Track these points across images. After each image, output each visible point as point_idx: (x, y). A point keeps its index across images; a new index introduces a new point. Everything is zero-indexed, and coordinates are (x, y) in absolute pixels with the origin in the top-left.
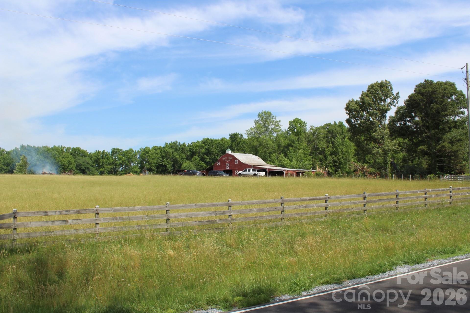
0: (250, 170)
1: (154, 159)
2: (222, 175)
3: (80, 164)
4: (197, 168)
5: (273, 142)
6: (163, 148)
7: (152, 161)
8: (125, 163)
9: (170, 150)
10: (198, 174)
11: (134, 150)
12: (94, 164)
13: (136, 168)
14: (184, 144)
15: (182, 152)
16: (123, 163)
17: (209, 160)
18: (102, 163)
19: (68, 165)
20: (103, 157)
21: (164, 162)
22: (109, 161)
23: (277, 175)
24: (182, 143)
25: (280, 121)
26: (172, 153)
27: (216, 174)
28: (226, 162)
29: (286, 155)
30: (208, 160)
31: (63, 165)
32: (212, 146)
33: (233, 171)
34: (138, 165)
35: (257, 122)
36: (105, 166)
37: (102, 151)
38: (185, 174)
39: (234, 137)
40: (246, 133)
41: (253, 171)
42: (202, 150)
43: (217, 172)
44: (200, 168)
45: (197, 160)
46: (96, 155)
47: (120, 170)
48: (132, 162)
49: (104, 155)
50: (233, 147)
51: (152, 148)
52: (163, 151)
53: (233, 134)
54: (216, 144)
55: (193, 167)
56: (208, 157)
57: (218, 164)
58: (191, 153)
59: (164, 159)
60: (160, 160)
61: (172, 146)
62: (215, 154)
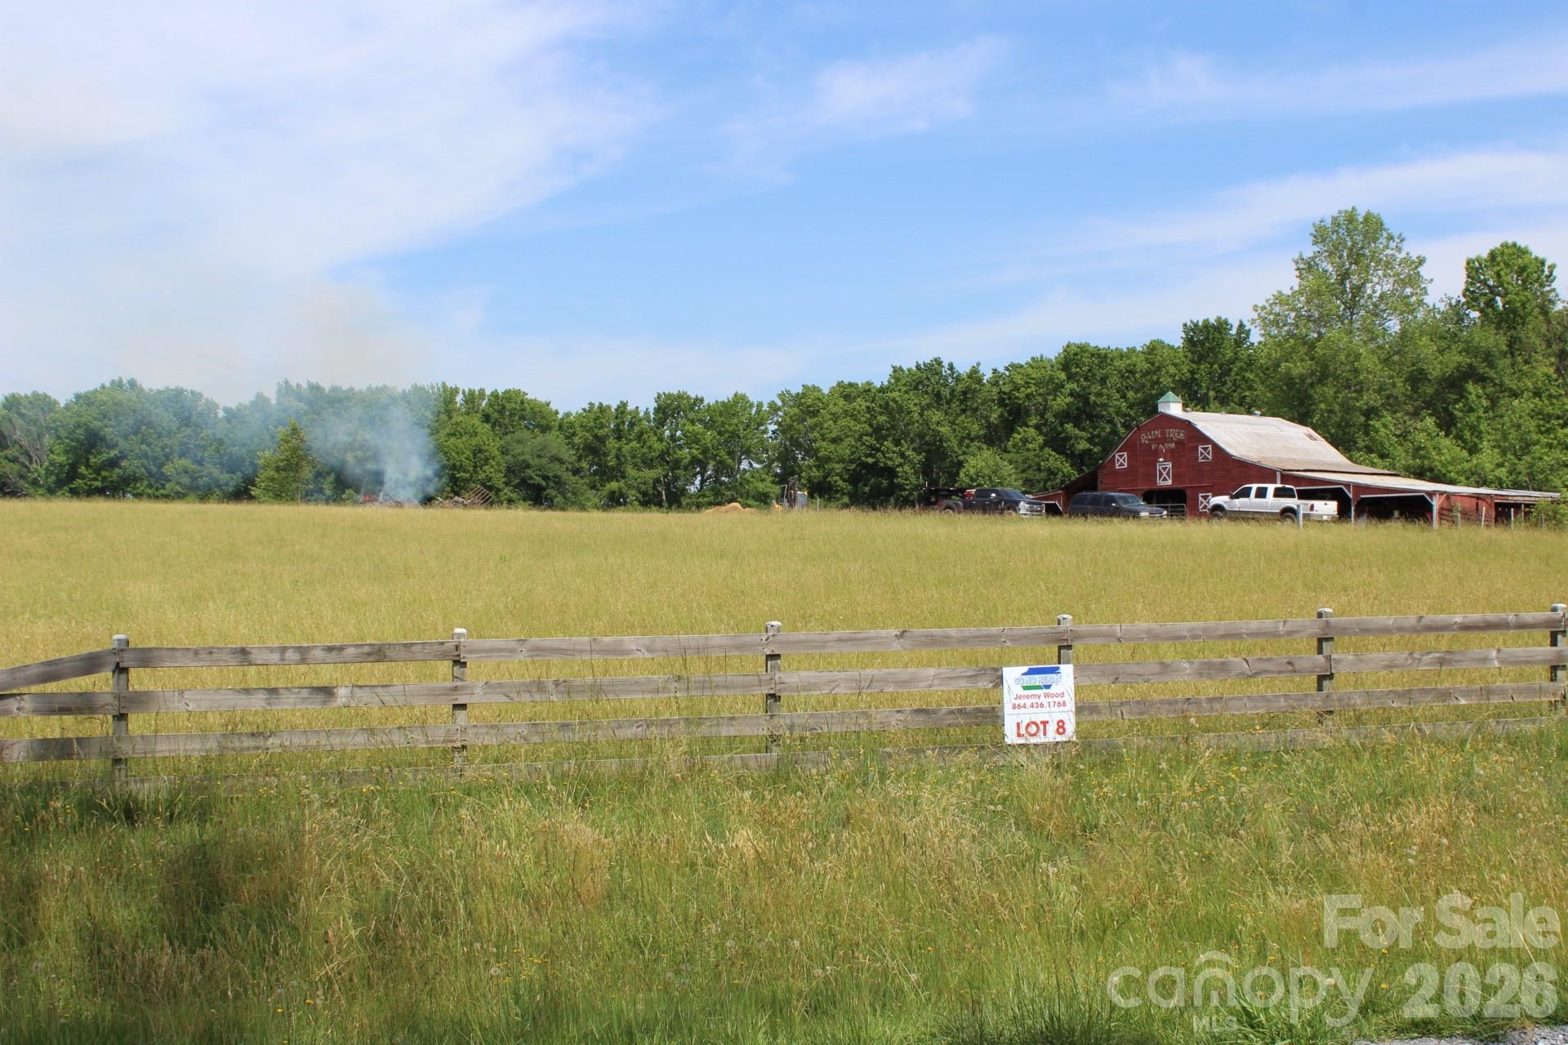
0: (1266, 489)
1: (842, 440)
2: (1135, 515)
3: (524, 461)
4: (1028, 482)
5: (1386, 361)
6: (882, 390)
7: (832, 447)
8: (714, 457)
9: (913, 402)
10: (1023, 506)
11: (754, 399)
12: (585, 465)
13: (763, 480)
14: (974, 374)
15: (964, 411)
16: (706, 458)
17: (1088, 446)
18: (617, 457)
19: (475, 467)
20: (619, 434)
21: (883, 453)
22: (645, 450)
23: (1396, 514)
24: (963, 369)
25: (1421, 261)
26: (921, 415)
27: (1107, 509)
28: (1156, 454)
29: (1447, 424)
30: (1083, 445)
31: (454, 467)
32: (1103, 381)
33: (1188, 493)
34: (769, 467)
35: (1307, 267)
36: (630, 471)
37: (614, 407)
38: (969, 507)
39: (1207, 338)
40: (1258, 317)
41: (1278, 493)
42: (1054, 400)
43: (1114, 500)
44: (1046, 481)
45: (1030, 446)
46: (592, 424)
47: (692, 489)
48: (747, 452)
49: (623, 423)
50: (1200, 386)
51: (832, 391)
52: (881, 406)
53: (1200, 324)
54: (1120, 372)
55: (1010, 475)
56: (1080, 430)
57: (1121, 460)
58: (1006, 415)
59: (885, 438)
60: (864, 444)
61: (921, 382)
62: (1114, 415)
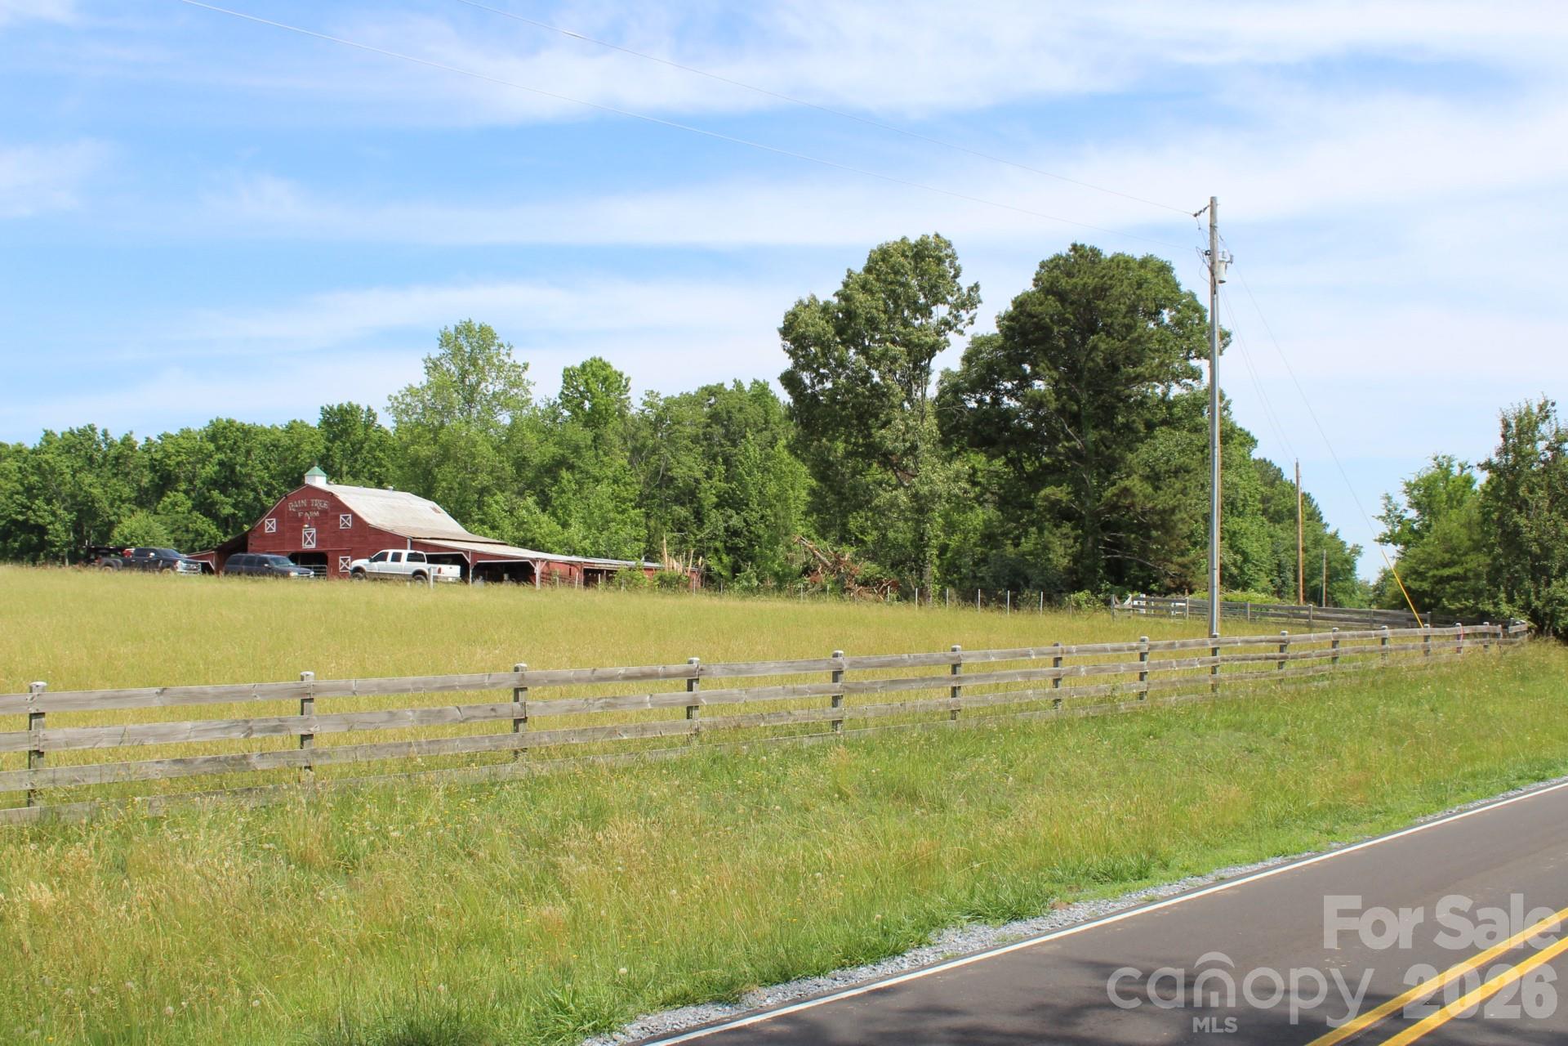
0: (400, 554)
2: (285, 574)
4: (178, 543)
5: (497, 449)
6: (34, 452)
9: (64, 464)
10: (180, 565)
14: (127, 442)
15: (115, 475)
17: (232, 510)
21: (34, 511)
23: (506, 576)
24: (117, 436)
25: (526, 367)
26: (74, 476)
27: (257, 568)
28: (302, 521)
29: (544, 503)
30: (227, 510)
32: (248, 452)
33: (330, 556)
35: (433, 366)
38: (128, 564)
39: (341, 421)
40: (389, 405)
41: (412, 558)
42: (203, 468)
43: (266, 561)
44: (193, 541)
45: (179, 509)
50: (334, 462)
52: (33, 467)
53: (335, 407)
54: (265, 446)
55: (162, 536)
56: (226, 496)
57: (270, 526)
58: (157, 480)
59: (36, 497)
60: (15, 502)
61: (74, 447)
62: (258, 484)
